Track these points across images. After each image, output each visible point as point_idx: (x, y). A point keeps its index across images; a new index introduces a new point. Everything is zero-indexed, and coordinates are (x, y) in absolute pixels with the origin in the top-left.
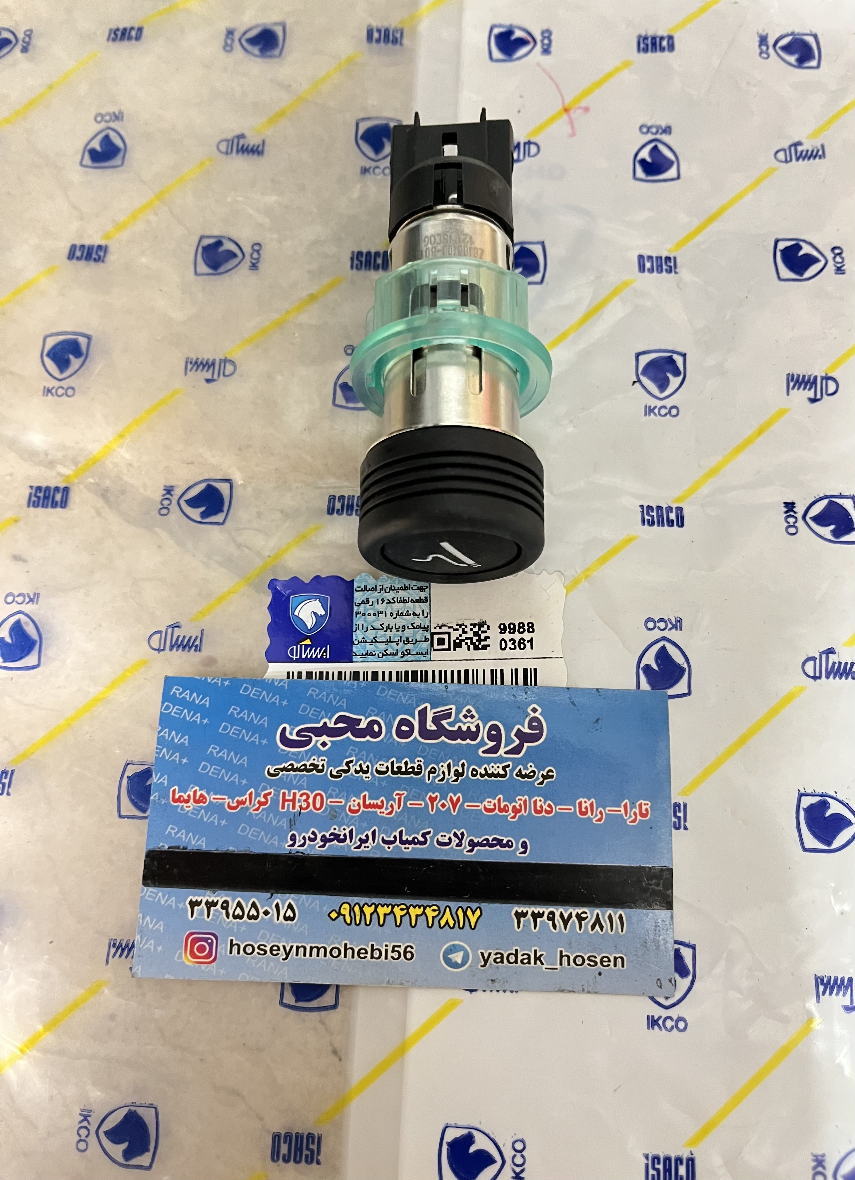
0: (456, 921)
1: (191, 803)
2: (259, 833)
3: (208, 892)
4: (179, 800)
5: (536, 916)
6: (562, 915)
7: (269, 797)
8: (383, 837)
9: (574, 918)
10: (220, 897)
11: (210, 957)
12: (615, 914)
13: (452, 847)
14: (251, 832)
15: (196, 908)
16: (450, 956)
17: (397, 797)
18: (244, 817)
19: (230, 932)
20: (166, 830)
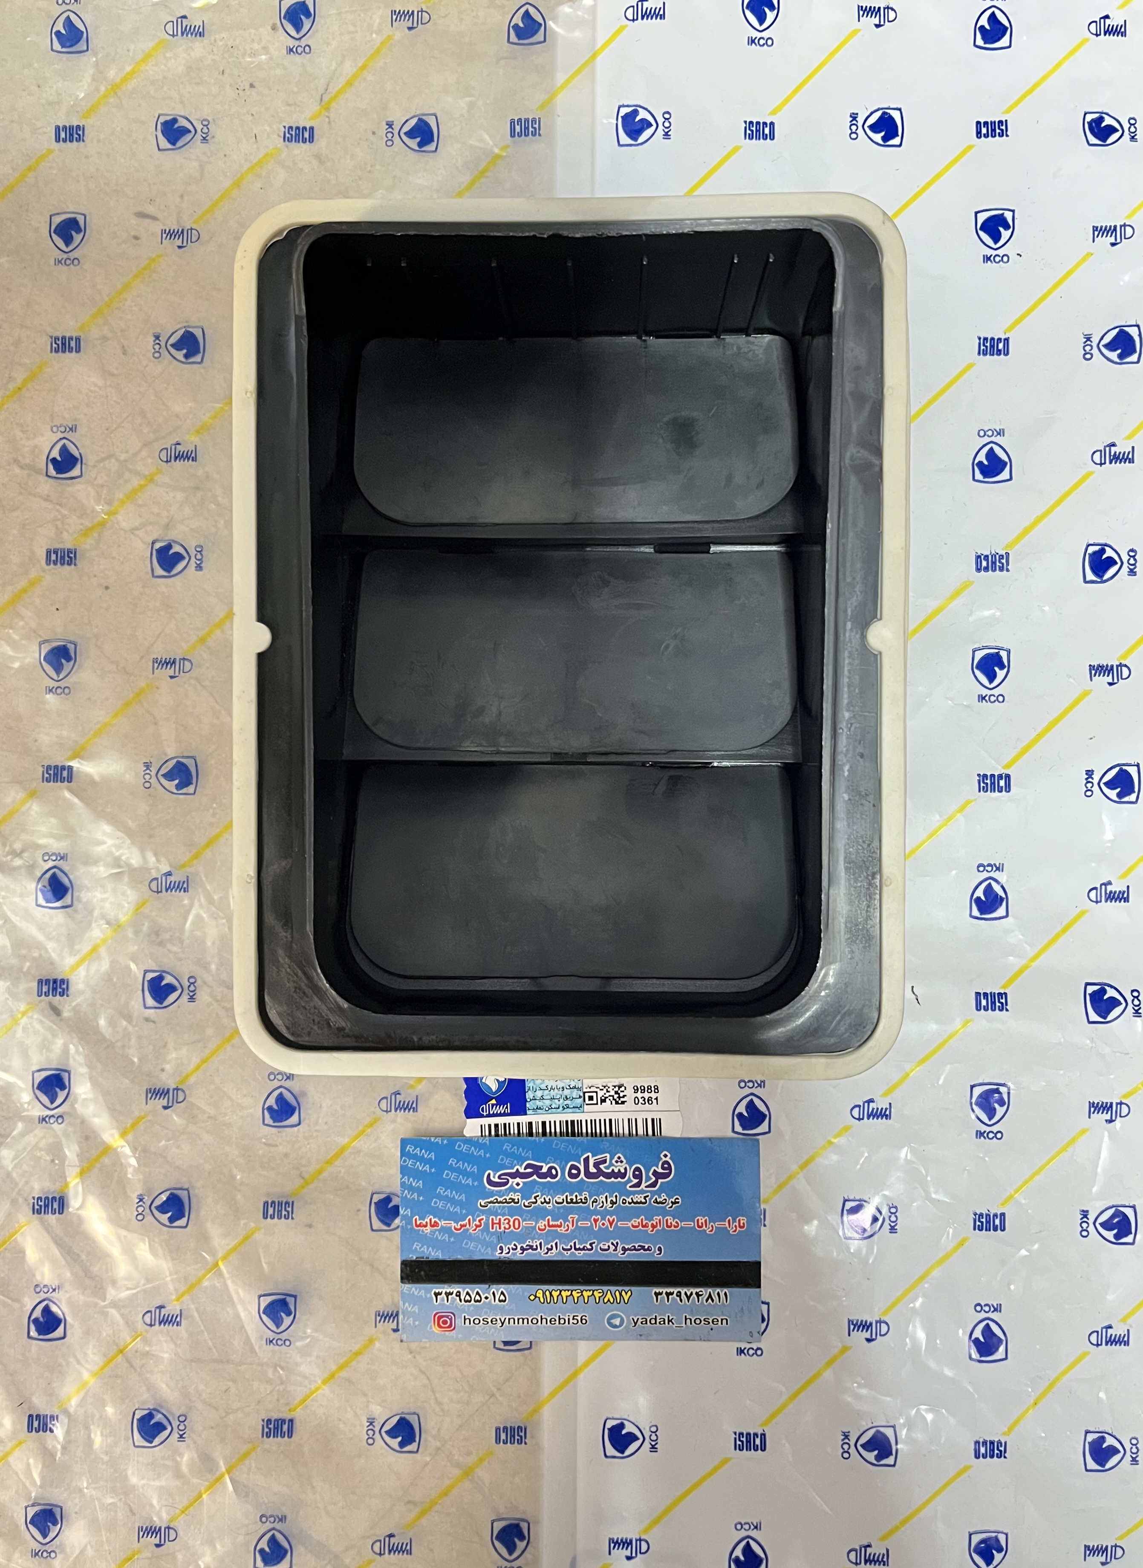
0: (615, 1298)
1: (429, 1227)
2: (477, 1246)
3: (446, 1286)
4: (420, 1226)
5: (668, 1294)
6: (686, 1294)
7: (482, 1222)
9: (694, 1295)
10: (454, 1289)
11: (451, 1327)
12: (722, 1291)
14: (472, 1246)
15: (439, 1297)
16: (612, 1321)
17: (571, 1220)
19: (463, 1311)
20: (413, 1244)
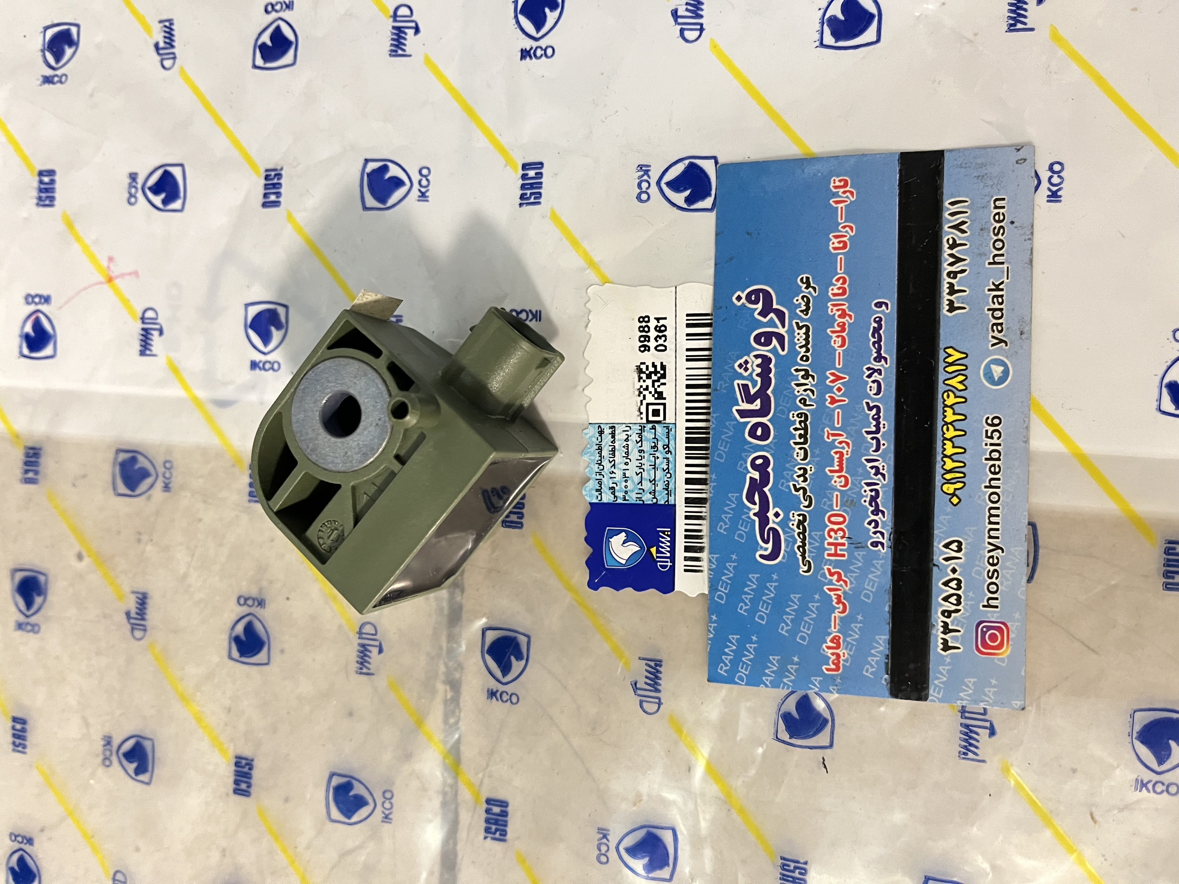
1: (840, 651)
2: (870, 580)
4: (837, 665)
5: (952, 291)
7: (833, 571)
8: (873, 451)
10: (938, 619)
11: (1001, 628)
12: (949, 209)
13: (882, 379)
14: (869, 588)
16: (996, 378)
17: (831, 438)
18: (853, 597)
19: (974, 608)
20: (868, 676)
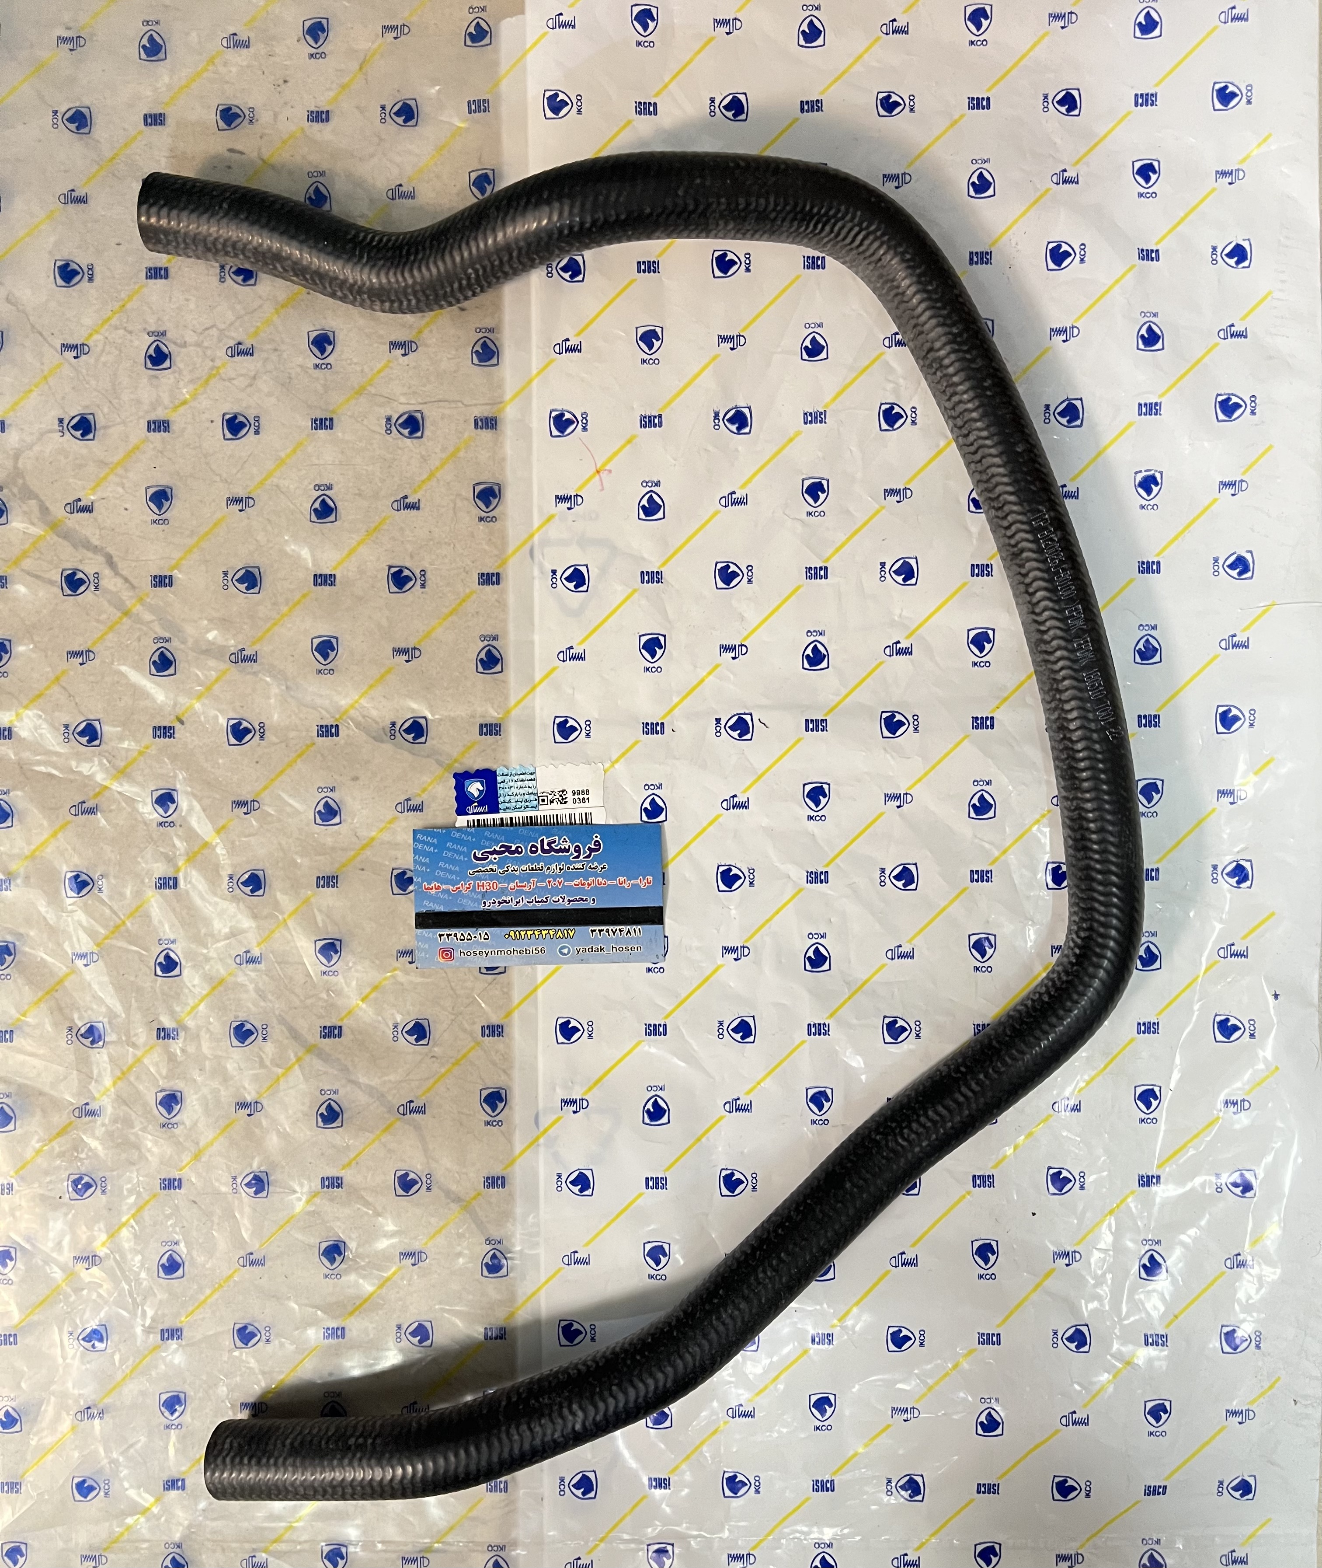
0: (564, 935)
1: (434, 889)
2: (468, 902)
3: (447, 930)
4: (427, 889)
5: (600, 931)
6: (612, 930)
7: (471, 885)
8: (527, 900)
9: (618, 931)
10: (453, 931)
11: (451, 958)
12: (637, 928)
13: (560, 903)
14: (464, 902)
15: (442, 937)
16: (562, 951)
17: (532, 881)
18: (460, 895)
19: (459, 946)
20: (423, 902)
